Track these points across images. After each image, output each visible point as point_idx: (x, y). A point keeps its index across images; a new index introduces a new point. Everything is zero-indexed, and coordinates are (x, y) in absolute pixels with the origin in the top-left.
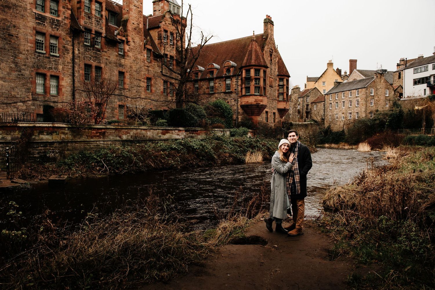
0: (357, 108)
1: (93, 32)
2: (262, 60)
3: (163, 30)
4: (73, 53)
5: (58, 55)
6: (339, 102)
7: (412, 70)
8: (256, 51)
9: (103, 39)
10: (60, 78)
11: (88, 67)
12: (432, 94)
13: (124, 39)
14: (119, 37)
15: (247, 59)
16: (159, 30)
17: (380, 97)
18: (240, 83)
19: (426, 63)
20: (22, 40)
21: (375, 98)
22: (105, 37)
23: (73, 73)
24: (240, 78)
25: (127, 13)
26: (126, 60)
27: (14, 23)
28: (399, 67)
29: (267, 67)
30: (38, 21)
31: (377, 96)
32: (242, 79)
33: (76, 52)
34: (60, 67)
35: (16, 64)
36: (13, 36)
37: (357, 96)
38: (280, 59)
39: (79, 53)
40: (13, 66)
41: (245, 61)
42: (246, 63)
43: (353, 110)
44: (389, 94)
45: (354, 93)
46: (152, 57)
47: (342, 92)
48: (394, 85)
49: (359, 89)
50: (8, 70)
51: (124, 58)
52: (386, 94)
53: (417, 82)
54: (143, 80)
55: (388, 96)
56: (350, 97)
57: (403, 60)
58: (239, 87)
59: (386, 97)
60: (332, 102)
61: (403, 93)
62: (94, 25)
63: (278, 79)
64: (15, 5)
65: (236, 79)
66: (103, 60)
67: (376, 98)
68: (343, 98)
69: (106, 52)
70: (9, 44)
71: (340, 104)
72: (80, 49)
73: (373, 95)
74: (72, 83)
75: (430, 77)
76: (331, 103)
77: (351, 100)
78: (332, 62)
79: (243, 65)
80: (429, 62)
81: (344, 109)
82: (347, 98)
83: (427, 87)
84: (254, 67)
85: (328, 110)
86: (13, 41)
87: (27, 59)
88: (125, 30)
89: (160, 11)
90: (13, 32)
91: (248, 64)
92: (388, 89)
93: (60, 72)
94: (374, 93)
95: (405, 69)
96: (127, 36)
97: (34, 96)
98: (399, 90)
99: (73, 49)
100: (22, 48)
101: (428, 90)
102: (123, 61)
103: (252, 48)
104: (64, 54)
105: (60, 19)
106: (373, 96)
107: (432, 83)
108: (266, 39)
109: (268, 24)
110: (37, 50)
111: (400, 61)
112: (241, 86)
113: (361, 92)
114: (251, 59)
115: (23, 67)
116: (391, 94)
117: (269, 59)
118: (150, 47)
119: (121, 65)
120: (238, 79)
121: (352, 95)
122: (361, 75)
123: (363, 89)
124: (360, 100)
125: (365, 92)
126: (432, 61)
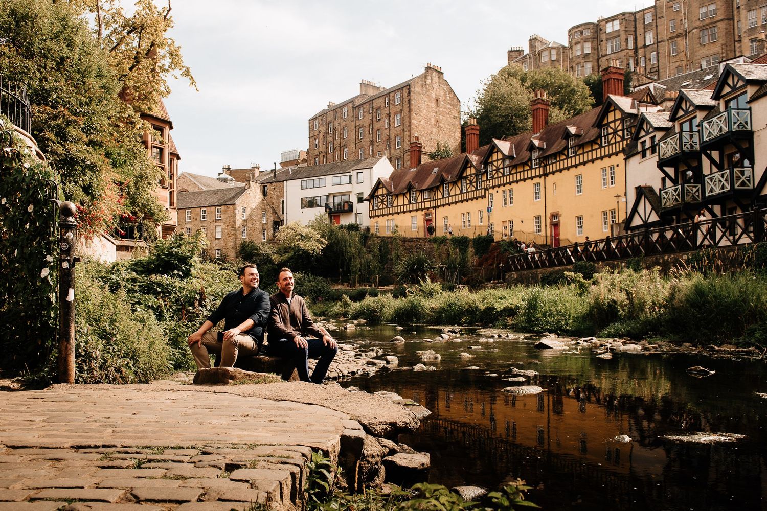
0: (217, 241)
7: (298, 183)
17: (255, 223)
19: (318, 175)
21: (248, 225)
31: (251, 222)
37: (217, 218)
44: (267, 219)
45: (211, 213)
47: (186, 208)
49: (221, 205)
52: (262, 219)
55: (265, 222)
56: (202, 219)
59: (263, 224)
67: (250, 225)
68: (187, 221)
73: (245, 218)
75: (328, 197)
77: (204, 225)
82: (197, 222)
83: (326, 213)
92: (265, 210)
94: (247, 216)
95: (286, 180)
106: (246, 221)
107: (331, 206)
113: (225, 212)
116: (269, 220)
121: (208, 217)
122: (197, 183)
123: (231, 207)
124: (224, 227)
125: (234, 212)
126: (330, 171)
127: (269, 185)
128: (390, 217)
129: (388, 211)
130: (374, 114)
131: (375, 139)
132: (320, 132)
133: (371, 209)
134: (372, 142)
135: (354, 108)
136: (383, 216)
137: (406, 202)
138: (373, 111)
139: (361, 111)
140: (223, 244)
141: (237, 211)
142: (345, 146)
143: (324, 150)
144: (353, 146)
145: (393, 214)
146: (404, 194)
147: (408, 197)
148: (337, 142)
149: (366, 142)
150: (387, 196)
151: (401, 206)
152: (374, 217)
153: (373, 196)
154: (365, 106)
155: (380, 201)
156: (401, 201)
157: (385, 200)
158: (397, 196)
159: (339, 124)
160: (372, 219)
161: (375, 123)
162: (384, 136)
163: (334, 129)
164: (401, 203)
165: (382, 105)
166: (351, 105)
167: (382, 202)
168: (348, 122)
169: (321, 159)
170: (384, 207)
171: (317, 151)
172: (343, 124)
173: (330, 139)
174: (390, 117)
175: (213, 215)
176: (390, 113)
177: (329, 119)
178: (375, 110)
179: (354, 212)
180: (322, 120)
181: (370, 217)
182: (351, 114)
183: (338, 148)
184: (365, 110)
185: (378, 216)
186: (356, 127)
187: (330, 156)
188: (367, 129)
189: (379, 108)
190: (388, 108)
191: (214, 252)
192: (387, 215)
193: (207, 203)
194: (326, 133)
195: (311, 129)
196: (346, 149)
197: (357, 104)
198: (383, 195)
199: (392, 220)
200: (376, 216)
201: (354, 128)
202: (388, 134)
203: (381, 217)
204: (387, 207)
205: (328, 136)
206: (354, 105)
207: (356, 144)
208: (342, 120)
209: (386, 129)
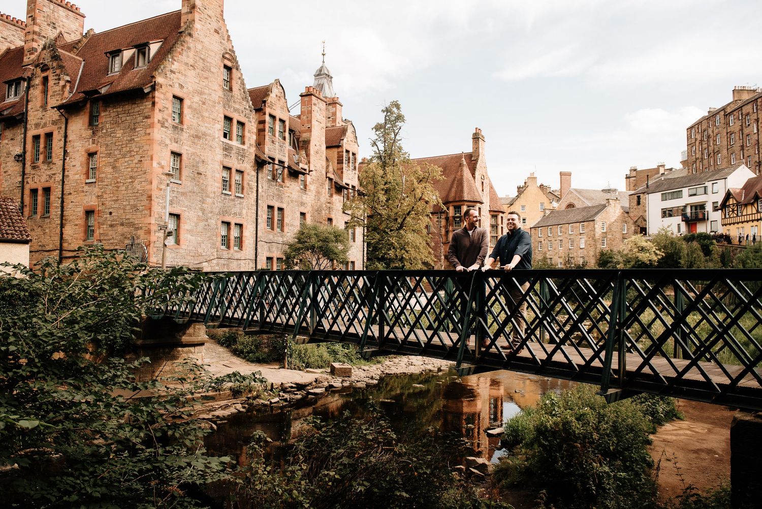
0: (582, 250)
1: (277, 162)
2: (476, 194)
3: (344, 151)
4: (257, 191)
5: (242, 196)
6: (553, 239)
7: (658, 195)
8: (468, 181)
9: (286, 170)
10: (244, 226)
11: (270, 207)
12: (689, 231)
13: (306, 167)
14: (301, 165)
15: (456, 191)
16: (340, 150)
17: (614, 234)
18: (443, 223)
19: (677, 187)
20: (209, 179)
21: (609, 236)
22: (289, 167)
23: (257, 220)
24: (443, 217)
25: (307, 130)
26: (308, 196)
27: (202, 158)
28: (628, 179)
29: (481, 203)
30: (225, 153)
31: (611, 234)
32: (447, 219)
33: (260, 190)
34: (244, 212)
35: (203, 210)
36: (201, 174)
37: (581, 232)
38: (491, 187)
39: (263, 191)
40: (200, 214)
41: (452, 194)
42: (455, 197)
43: (575, 254)
44: (628, 229)
45: (576, 228)
46: (334, 190)
47: (558, 225)
48: (631, 215)
49: (584, 222)
50: (195, 220)
51: (305, 194)
52: (623, 230)
53: (667, 213)
54: (323, 222)
55: (626, 232)
56: (570, 233)
57: (635, 170)
58: (442, 229)
59: (623, 234)
60: (542, 240)
61: (646, 228)
62: (277, 151)
63: (490, 216)
64: (204, 134)
65: (438, 218)
66: (286, 200)
68: (559, 234)
69: (288, 187)
70: (198, 185)
71: (556, 244)
72: (264, 186)
73: (605, 231)
74: (255, 232)
75: (685, 207)
76: (541, 242)
77: (572, 237)
78: (535, 176)
79: (451, 200)
80: (683, 184)
81: (561, 251)
82: (566, 235)
83: (682, 221)
84: (466, 203)
85: (536, 251)
86: (201, 181)
87: (214, 204)
88: (308, 155)
89: (331, 119)
90: (201, 170)
91: (457, 199)
92: (626, 222)
93: (243, 218)
94: (607, 229)
95: (648, 194)
96: (309, 162)
97: (219, 253)
98: (639, 223)
99: (257, 186)
100: (209, 189)
101: (683, 225)
102: (304, 197)
103: (462, 176)
104: (248, 194)
105: (245, 147)
106: (606, 233)
107: (689, 215)
108: (476, 161)
109: (478, 140)
110: (224, 192)
111: (631, 170)
112: (446, 227)
113: (587, 226)
114: (462, 191)
115: (210, 215)
116: (630, 230)
117: (481, 189)
118: (332, 176)
119: (302, 204)
120: (441, 218)
121: (575, 232)
122: (581, 198)
123: (591, 223)
124: (586, 239)
125: (594, 227)
126: (688, 183)
127: (641, 195)
128: (740, 225)
129: (738, 219)
130: (744, 120)
131: (745, 145)
132: (696, 140)
133: (723, 217)
134: (742, 147)
135: (725, 115)
136: (734, 224)
137: (754, 211)
138: (742, 117)
139: (731, 118)
140: (586, 253)
141: (596, 226)
142: (718, 152)
143: (700, 157)
144: (725, 151)
145: (742, 222)
146: (752, 204)
147: (756, 206)
148: (711, 149)
149: (737, 147)
150: (737, 206)
151: (749, 215)
152: (726, 225)
153: (724, 206)
154: (735, 113)
155: (731, 210)
156: (750, 210)
157: (736, 209)
158: (746, 205)
159: (713, 132)
160: (724, 227)
161: (744, 128)
162: (753, 141)
163: (709, 137)
164: (750, 212)
165: (751, 111)
166: (722, 113)
167: (733, 211)
168: (720, 129)
169: (698, 165)
170: (735, 215)
171: (694, 157)
172: (716, 132)
173: (705, 146)
174: (758, 122)
175: (578, 229)
176: (758, 118)
177: (704, 127)
178: (744, 117)
179: (710, 220)
180: (698, 128)
181: (723, 225)
182: (723, 121)
183: (712, 154)
184: (735, 117)
185: (730, 224)
186: (727, 133)
187: (705, 162)
188: (737, 134)
189: (748, 114)
190: (756, 114)
191: (579, 259)
192: (738, 223)
193: (574, 220)
194: (701, 141)
195: (689, 137)
196: (720, 155)
197: (729, 110)
198: (733, 205)
199: (743, 227)
200: (728, 224)
201: (725, 134)
202: (757, 138)
203: (732, 225)
204: (737, 215)
205: (703, 143)
206: (725, 112)
207: (728, 149)
208: (715, 128)
209: (755, 134)
